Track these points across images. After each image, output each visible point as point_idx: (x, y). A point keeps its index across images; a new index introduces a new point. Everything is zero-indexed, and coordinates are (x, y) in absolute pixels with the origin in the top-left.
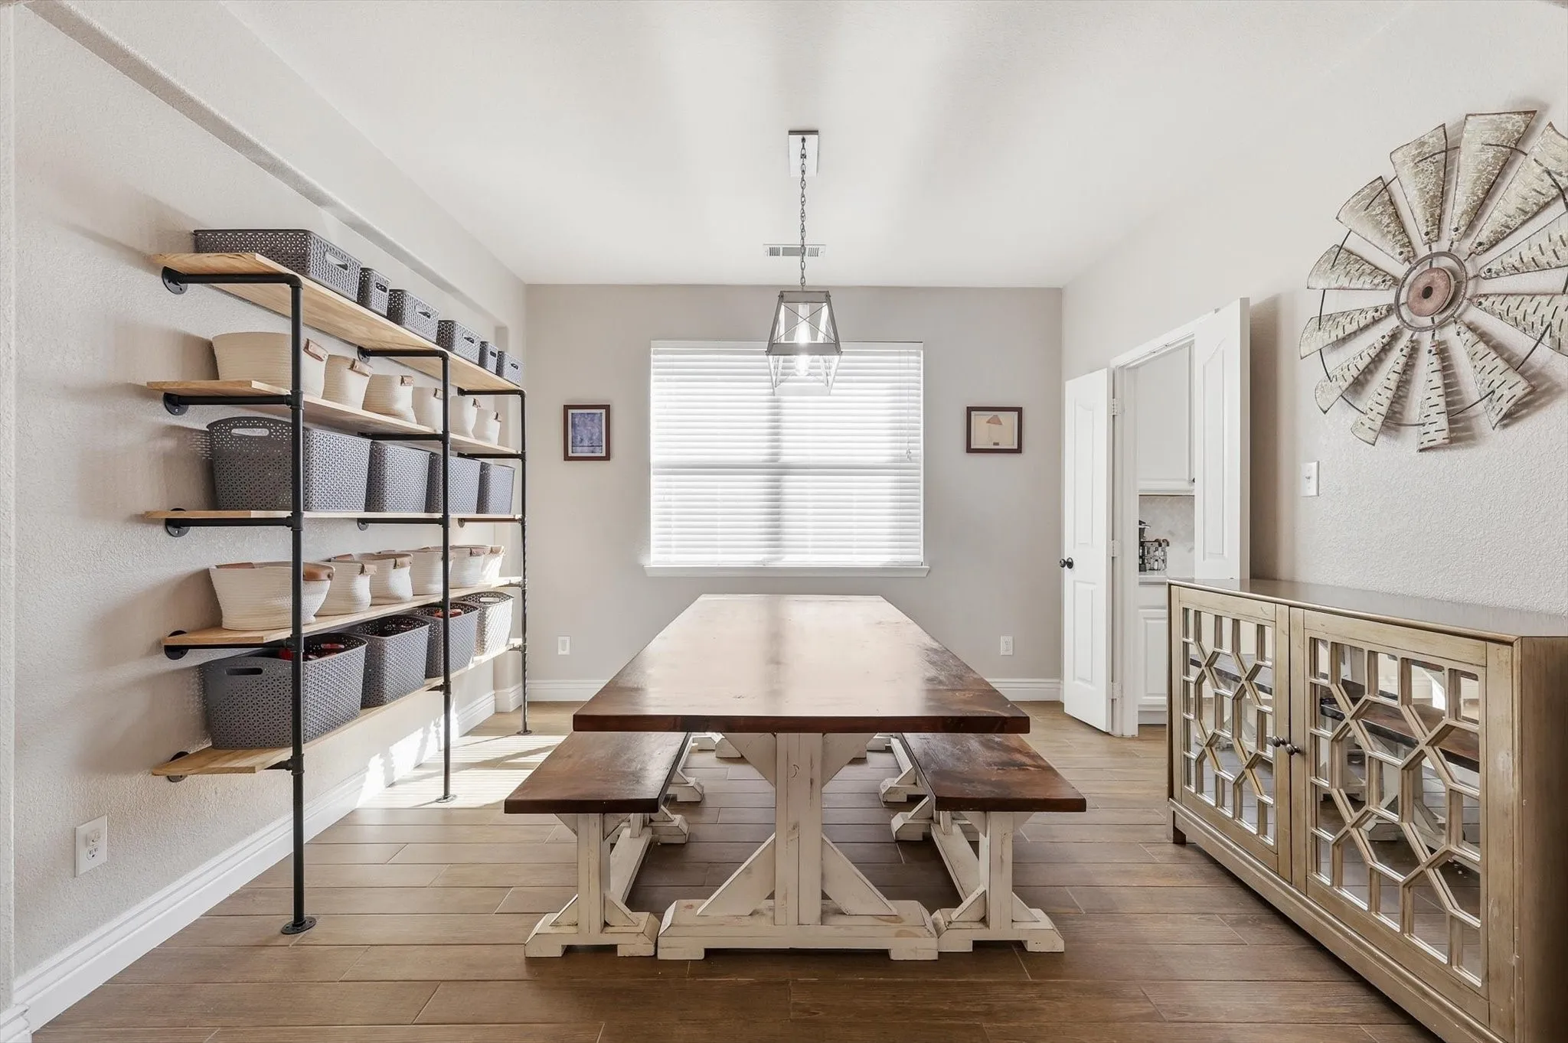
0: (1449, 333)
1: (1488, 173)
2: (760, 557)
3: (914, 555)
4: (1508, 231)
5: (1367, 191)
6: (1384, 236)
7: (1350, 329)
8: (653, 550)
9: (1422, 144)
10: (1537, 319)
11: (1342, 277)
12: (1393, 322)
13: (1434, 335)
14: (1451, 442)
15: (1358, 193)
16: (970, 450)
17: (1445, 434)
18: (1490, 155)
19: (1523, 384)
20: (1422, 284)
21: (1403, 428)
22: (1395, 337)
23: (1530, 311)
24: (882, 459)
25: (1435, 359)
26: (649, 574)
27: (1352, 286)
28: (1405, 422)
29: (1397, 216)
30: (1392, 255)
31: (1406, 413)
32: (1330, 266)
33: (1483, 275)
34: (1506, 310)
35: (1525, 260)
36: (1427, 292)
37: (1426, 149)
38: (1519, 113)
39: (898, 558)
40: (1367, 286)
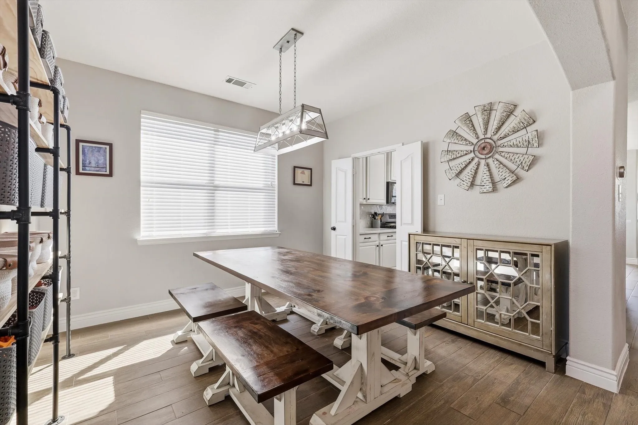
0: (490, 161)
1: (504, 119)
2: (205, 231)
3: (274, 227)
4: (508, 135)
5: (464, 116)
6: (470, 130)
7: (458, 156)
8: (142, 229)
9: (485, 106)
10: (518, 160)
11: (456, 140)
12: (472, 155)
13: (485, 161)
14: (493, 191)
15: (462, 116)
16: (295, 184)
17: (491, 189)
18: (505, 114)
19: (515, 177)
20: (483, 146)
21: (475, 186)
22: (473, 159)
23: (517, 157)
24: (261, 186)
25: (486, 167)
26: (139, 244)
27: (459, 143)
28: (475, 184)
29: (473, 126)
30: (473, 136)
31: (475, 182)
32: (451, 136)
33: (501, 146)
34: (509, 156)
35: (514, 144)
36: (484, 148)
37: (485, 108)
38: (513, 105)
39: (267, 229)
40: (464, 144)
